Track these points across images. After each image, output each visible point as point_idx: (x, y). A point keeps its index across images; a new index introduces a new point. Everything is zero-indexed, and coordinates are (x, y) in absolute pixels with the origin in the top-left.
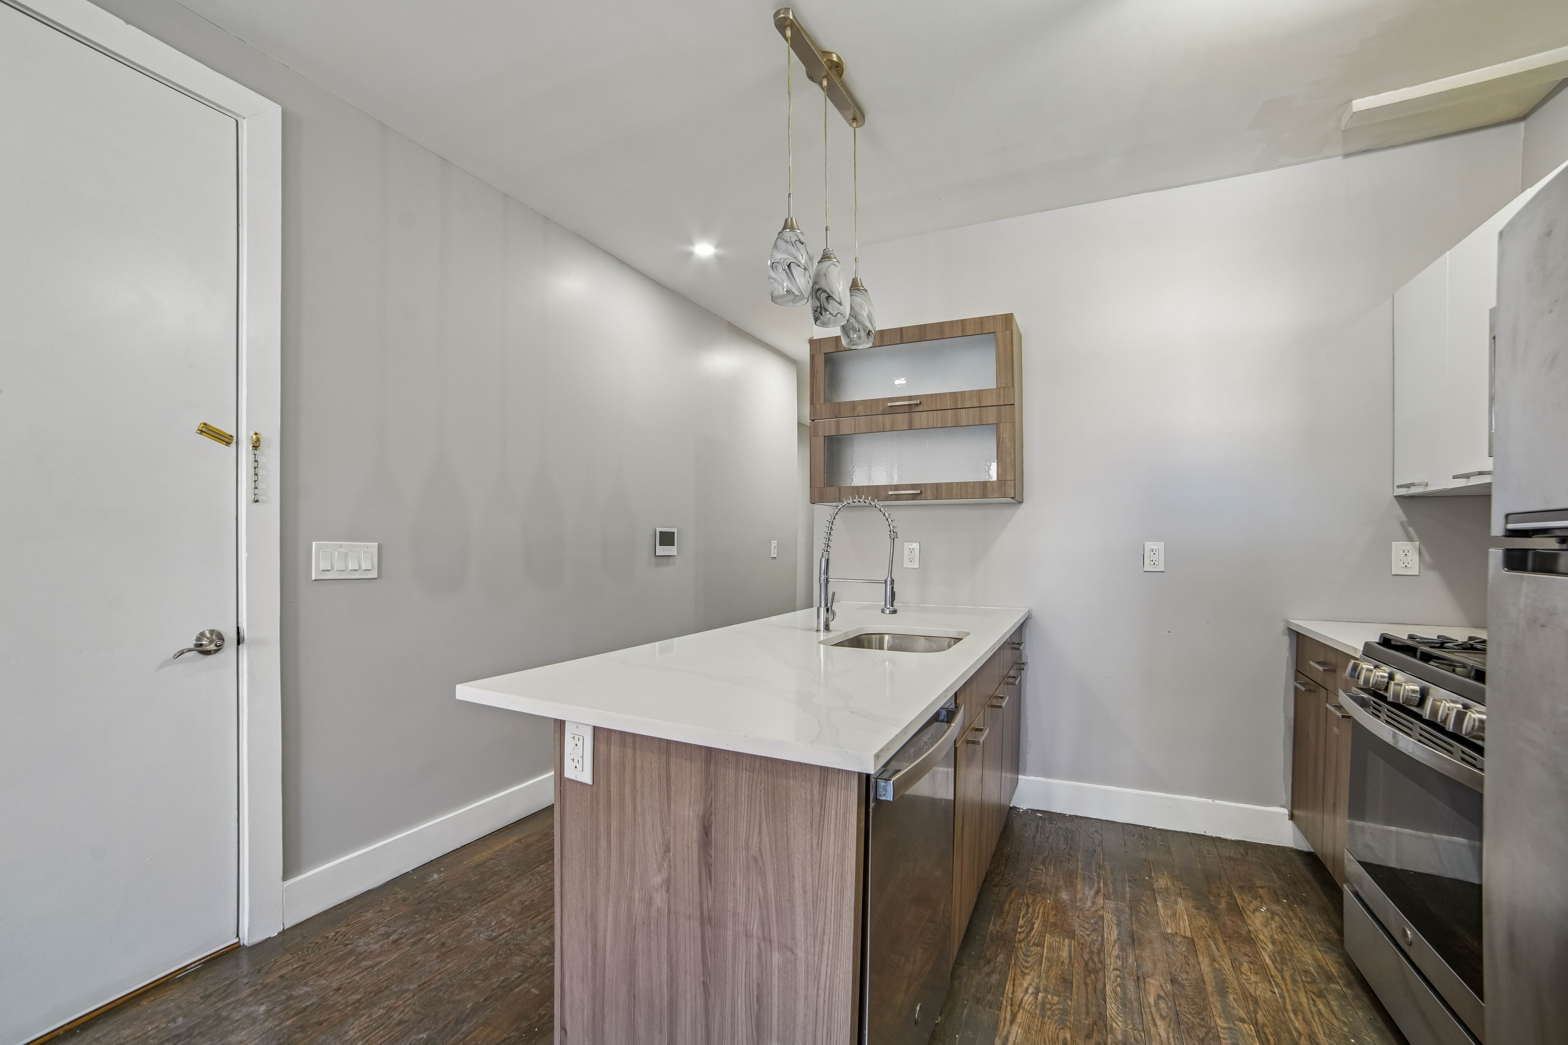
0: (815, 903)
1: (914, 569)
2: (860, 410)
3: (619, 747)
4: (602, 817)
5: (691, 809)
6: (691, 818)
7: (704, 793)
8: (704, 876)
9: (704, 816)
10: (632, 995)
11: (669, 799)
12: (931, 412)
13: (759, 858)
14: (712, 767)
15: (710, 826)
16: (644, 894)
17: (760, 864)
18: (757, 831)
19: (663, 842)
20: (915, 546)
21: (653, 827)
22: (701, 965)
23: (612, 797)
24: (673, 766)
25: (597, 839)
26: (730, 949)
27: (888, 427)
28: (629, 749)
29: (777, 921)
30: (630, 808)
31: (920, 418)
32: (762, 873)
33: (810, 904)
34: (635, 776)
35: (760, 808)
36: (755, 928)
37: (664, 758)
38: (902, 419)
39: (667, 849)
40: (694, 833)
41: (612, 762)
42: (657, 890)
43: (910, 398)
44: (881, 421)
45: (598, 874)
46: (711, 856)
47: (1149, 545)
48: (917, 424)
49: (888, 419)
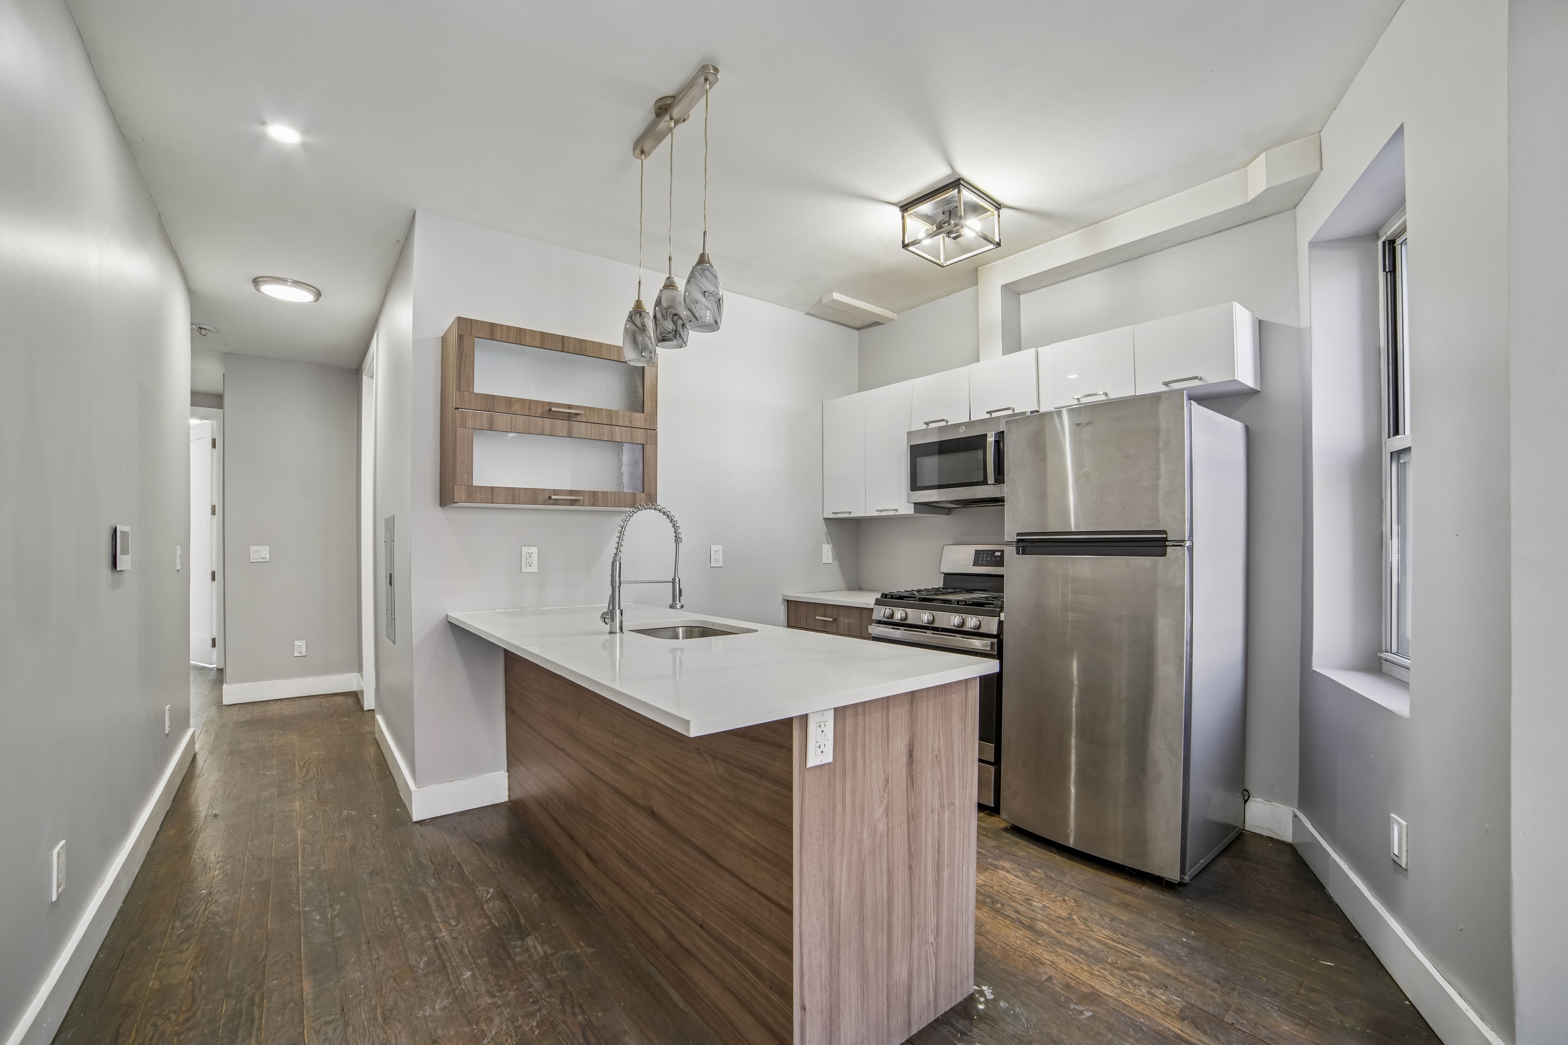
0: (963, 766)
1: (533, 573)
2: (517, 407)
3: (852, 719)
4: (838, 786)
5: (902, 743)
6: (902, 749)
7: (909, 727)
8: (909, 787)
9: (910, 744)
10: (862, 920)
11: (888, 743)
12: (590, 424)
13: (938, 755)
14: (914, 705)
15: (913, 749)
16: (870, 829)
17: (939, 758)
18: (937, 737)
19: (884, 779)
20: (534, 550)
21: (877, 771)
22: (908, 854)
23: (847, 764)
24: (891, 716)
25: (834, 809)
26: (923, 829)
27: (547, 431)
28: (860, 717)
29: (947, 790)
30: (861, 765)
31: (579, 428)
32: (940, 764)
33: (961, 769)
34: (864, 737)
35: (939, 720)
36: (937, 804)
37: (885, 713)
38: (561, 425)
39: (887, 781)
40: (904, 759)
41: (847, 733)
42: (880, 819)
43: (570, 407)
44: (541, 423)
45: (834, 840)
46: (913, 770)
47: (714, 548)
48: (576, 433)
49: (547, 423)
